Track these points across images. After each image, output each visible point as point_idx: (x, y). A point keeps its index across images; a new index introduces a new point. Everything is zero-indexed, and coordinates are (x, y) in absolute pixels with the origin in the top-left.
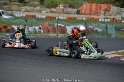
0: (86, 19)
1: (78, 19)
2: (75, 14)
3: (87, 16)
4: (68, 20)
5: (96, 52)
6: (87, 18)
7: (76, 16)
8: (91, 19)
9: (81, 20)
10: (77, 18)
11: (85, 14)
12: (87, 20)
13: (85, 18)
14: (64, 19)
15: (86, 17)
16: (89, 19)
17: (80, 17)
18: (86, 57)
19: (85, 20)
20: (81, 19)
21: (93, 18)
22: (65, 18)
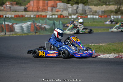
0: (34, 16)
1: (26, 16)
2: (22, 12)
3: (35, 13)
4: (16, 17)
6: (35, 15)
7: (24, 13)
8: (39, 16)
10: (25, 16)
11: (32, 11)
12: (36, 17)
13: (33, 15)
14: (11, 17)
15: (34, 14)
16: (37, 16)
17: (28, 15)
19: (33, 17)
20: (29, 16)
21: (41, 15)
22: (13, 16)
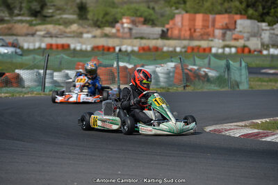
0: (183, 50)
1: (165, 49)
2: (157, 39)
3: (185, 43)
4: (142, 52)
5: (173, 120)
6: (184, 47)
7: (160, 43)
8: (193, 49)
9: (171, 52)
10: (162, 49)
11: (179, 38)
12: (186, 52)
13: (180, 47)
14: (133, 52)
15: (182, 46)
16: (190, 50)
17: (169, 46)
18: (151, 131)
19: (181, 52)
20: (171, 49)
21: (199, 47)
22: (136, 49)
